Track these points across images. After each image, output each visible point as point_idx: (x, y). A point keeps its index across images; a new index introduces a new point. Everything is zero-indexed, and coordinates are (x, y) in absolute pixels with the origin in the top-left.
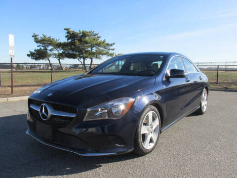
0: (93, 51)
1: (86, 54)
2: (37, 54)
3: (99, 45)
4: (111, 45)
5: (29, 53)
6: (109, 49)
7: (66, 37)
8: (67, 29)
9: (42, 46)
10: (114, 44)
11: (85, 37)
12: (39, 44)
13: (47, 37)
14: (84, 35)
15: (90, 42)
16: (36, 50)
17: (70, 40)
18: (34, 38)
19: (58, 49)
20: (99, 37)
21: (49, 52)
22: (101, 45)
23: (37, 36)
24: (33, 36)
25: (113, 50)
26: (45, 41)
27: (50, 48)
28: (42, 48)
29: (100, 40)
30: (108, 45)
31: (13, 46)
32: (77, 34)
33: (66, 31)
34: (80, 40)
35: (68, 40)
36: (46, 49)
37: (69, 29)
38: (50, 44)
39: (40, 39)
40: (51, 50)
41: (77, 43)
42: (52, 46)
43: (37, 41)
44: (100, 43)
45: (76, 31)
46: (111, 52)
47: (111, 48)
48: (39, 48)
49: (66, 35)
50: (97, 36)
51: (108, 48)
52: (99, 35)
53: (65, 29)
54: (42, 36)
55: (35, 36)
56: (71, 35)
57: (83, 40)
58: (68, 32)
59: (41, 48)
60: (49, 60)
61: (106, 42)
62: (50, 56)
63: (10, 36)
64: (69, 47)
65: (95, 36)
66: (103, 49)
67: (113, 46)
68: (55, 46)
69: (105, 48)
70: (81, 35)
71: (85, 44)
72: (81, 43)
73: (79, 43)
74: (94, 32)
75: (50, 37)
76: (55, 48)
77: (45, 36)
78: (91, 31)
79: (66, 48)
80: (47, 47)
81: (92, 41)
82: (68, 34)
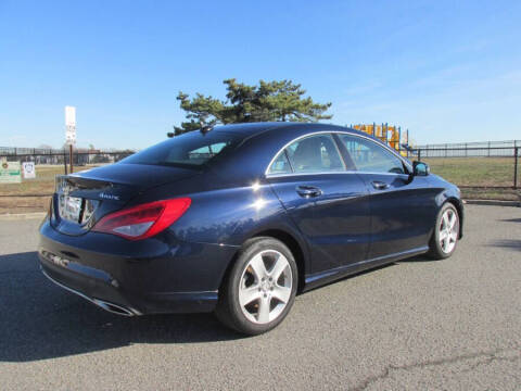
4: (324, 108)
5: (173, 131)
6: (320, 118)
8: (228, 82)
9: (195, 117)
10: (329, 105)
11: (267, 94)
12: (190, 113)
13: (204, 98)
14: (264, 91)
15: (276, 105)
16: (183, 125)
17: (236, 103)
18: (180, 101)
20: (301, 93)
22: (301, 108)
23: (185, 96)
24: (178, 98)
25: (329, 118)
26: (198, 107)
27: (210, 118)
28: (196, 120)
29: (302, 98)
30: (317, 107)
32: (249, 90)
33: (227, 86)
34: (256, 102)
35: (233, 102)
37: (234, 80)
38: (210, 112)
39: (191, 101)
40: (213, 123)
41: (249, 107)
42: (213, 114)
43: (186, 108)
45: (246, 85)
47: (324, 114)
48: (189, 121)
49: (228, 92)
50: (296, 91)
51: (318, 115)
52: (301, 89)
53: (225, 82)
54: (196, 97)
55: (182, 98)
56: (239, 94)
57: (262, 101)
58: (231, 88)
59: (193, 121)
61: (315, 102)
63: (67, 108)
64: (235, 117)
65: (293, 90)
66: (307, 116)
68: (219, 116)
69: (312, 116)
70: (258, 92)
71: (266, 109)
72: (257, 108)
73: (253, 108)
74: (290, 82)
75: (211, 97)
76: (218, 119)
77: (201, 97)
78: (285, 81)
79: (228, 119)
80: (204, 117)
81: (282, 102)
82: (231, 91)
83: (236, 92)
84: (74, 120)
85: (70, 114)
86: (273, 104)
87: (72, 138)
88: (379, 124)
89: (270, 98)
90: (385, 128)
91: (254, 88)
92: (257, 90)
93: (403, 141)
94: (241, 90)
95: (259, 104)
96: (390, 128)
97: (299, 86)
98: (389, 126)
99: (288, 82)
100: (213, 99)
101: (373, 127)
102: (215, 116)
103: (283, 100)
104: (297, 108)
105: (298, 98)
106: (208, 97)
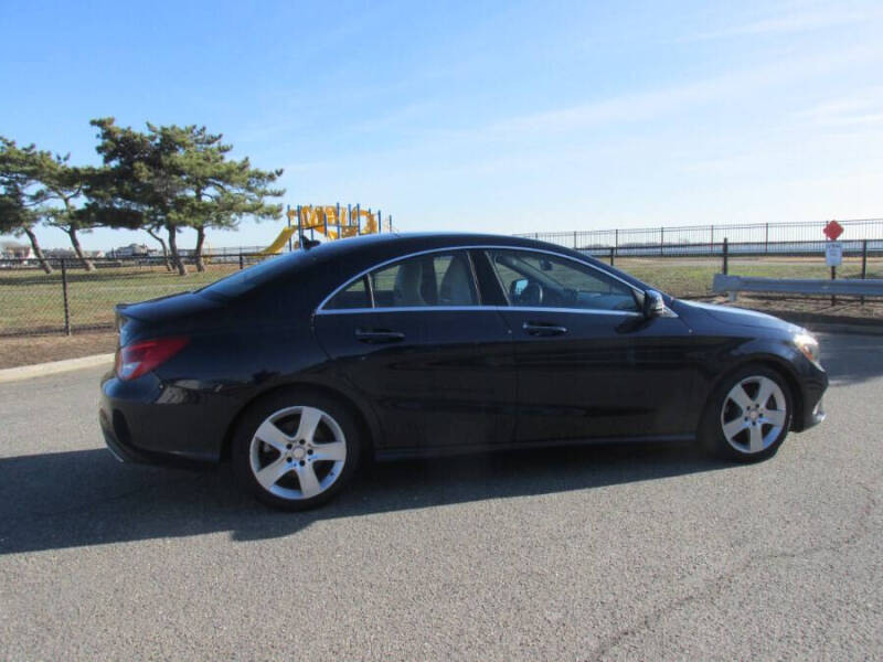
0: (206, 199)
1: (179, 211)
3: (225, 177)
4: (271, 177)
6: (265, 193)
7: (100, 150)
8: (101, 124)
10: (279, 173)
11: (173, 149)
13: (19, 147)
14: (169, 142)
15: (192, 169)
17: (114, 163)
19: (67, 195)
20: (224, 150)
21: (30, 206)
22: (234, 177)
25: (279, 194)
28: (2, 189)
29: (228, 158)
30: (259, 176)
32: (143, 142)
33: (98, 130)
34: (154, 163)
35: (107, 160)
36: (17, 194)
37: (111, 121)
38: (32, 175)
40: (39, 197)
41: (144, 172)
42: (41, 180)
44: (230, 172)
45: (136, 131)
46: (269, 201)
47: (271, 186)
49: (100, 142)
50: (215, 145)
51: (261, 189)
52: (224, 142)
53: (93, 123)
56: (120, 146)
57: (165, 160)
58: (108, 134)
60: (31, 236)
61: (252, 168)
62: (35, 218)
64: (113, 188)
65: (209, 143)
66: (242, 191)
67: (279, 179)
68: (54, 182)
69: (250, 190)
70: (157, 144)
71: (174, 176)
72: (157, 175)
73: (151, 174)
74: (204, 129)
75: (32, 147)
76: (54, 189)
77: (9, 145)
78: (194, 127)
79: (101, 192)
80: (19, 185)
81: (200, 165)
82: (107, 141)
83: (116, 141)
86: (186, 168)
89: (180, 155)
90: (355, 213)
91: (152, 138)
92: (158, 141)
94: (125, 140)
95: (161, 166)
96: (364, 213)
97: (220, 136)
98: (362, 208)
99: (199, 128)
100: (38, 149)
101: (336, 211)
102: (44, 182)
103: (201, 161)
104: (227, 176)
105: (222, 158)
106: (27, 146)
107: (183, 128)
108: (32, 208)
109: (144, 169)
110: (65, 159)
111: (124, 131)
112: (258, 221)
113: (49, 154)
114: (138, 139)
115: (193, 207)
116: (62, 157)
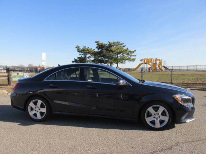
0: (119, 57)
1: (111, 60)
2: (79, 60)
4: (133, 52)
5: (74, 60)
7: (97, 47)
9: (83, 55)
10: (135, 51)
11: (111, 47)
12: (81, 53)
13: (86, 47)
14: (110, 45)
15: (115, 51)
16: (78, 58)
17: (100, 50)
18: (77, 49)
20: (124, 46)
21: (88, 59)
22: (124, 52)
23: (79, 47)
24: (76, 48)
25: (135, 56)
26: (85, 51)
28: (83, 56)
29: (125, 48)
30: (130, 52)
31: (45, 59)
33: (96, 43)
34: (107, 50)
35: (98, 49)
36: (85, 57)
37: (99, 41)
38: (88, 53)
39: (81, 49)
40: (89, 57)
41: (105, 52)
43: (79, 51)
45: (103, 43)
46: (132, 57)
47: (133, 54)
48: (80, 56)
49: (96, 46)
50: (122, 45)
51: (131, 55)
52: (124, 45)
53: (95, 42)
54: (83, 47)
55: (78, 47)
56: (101, 46)
58: (98, 44)
61: (129, 50)
63: (43, 53)
64: (99, 55)
65: (121, 45)
66: (126, 55)
67: (135, 52)
68: (92, 55)
69: (128, 55)
70: (108, 46)
71: (111, 52)
72: (108, 52)
73: (106, 52)
74: (120, 42)
75: (89, 47)
76: (92, 56)
77: (85, 47)
78: (118, 42)
79: (96, 56)
80: (86, 55)
81: (117, 50)
82: (98, 46)
83: (99, 46)
84: (45, 58)
85: (44, 55)
86: (114, 50)
87: (44, 64)
88: (154, 58)
89: (113, 48)
90: (156, 60)
91: (107, 44)
92: (108, 45)
93: (163, 65)
94: (101, 45)
95: (108, 50)
96: (158, 60)
97: (123, 43)
98: (157, 59)
99: (119, 42)
100: (89, 48)
101: (152, 59)
102: (90, 54)
103: (117, 49)
104: (122, 52)
105: (123, 48)
106: (88, 47)
107: (115, 42)
108: (88, 60)
109: (105, 51)
110: (95, 50)
111: (101, 43)
112: (129, 62)
113: (92, 49)
114: (104, 45)
115: (114, 59)
116: (94, 49)
